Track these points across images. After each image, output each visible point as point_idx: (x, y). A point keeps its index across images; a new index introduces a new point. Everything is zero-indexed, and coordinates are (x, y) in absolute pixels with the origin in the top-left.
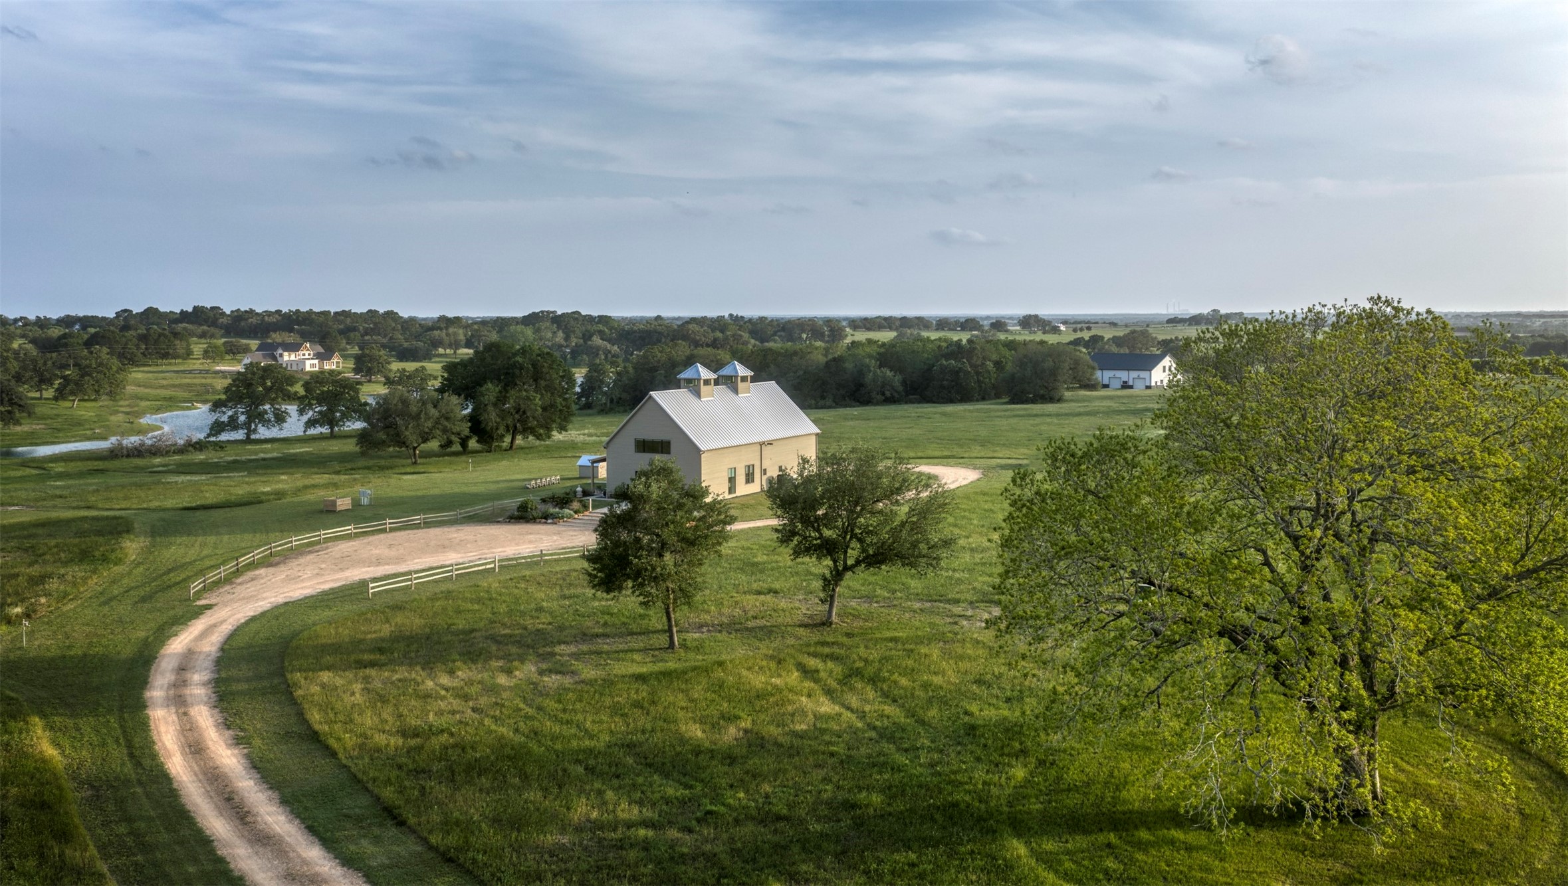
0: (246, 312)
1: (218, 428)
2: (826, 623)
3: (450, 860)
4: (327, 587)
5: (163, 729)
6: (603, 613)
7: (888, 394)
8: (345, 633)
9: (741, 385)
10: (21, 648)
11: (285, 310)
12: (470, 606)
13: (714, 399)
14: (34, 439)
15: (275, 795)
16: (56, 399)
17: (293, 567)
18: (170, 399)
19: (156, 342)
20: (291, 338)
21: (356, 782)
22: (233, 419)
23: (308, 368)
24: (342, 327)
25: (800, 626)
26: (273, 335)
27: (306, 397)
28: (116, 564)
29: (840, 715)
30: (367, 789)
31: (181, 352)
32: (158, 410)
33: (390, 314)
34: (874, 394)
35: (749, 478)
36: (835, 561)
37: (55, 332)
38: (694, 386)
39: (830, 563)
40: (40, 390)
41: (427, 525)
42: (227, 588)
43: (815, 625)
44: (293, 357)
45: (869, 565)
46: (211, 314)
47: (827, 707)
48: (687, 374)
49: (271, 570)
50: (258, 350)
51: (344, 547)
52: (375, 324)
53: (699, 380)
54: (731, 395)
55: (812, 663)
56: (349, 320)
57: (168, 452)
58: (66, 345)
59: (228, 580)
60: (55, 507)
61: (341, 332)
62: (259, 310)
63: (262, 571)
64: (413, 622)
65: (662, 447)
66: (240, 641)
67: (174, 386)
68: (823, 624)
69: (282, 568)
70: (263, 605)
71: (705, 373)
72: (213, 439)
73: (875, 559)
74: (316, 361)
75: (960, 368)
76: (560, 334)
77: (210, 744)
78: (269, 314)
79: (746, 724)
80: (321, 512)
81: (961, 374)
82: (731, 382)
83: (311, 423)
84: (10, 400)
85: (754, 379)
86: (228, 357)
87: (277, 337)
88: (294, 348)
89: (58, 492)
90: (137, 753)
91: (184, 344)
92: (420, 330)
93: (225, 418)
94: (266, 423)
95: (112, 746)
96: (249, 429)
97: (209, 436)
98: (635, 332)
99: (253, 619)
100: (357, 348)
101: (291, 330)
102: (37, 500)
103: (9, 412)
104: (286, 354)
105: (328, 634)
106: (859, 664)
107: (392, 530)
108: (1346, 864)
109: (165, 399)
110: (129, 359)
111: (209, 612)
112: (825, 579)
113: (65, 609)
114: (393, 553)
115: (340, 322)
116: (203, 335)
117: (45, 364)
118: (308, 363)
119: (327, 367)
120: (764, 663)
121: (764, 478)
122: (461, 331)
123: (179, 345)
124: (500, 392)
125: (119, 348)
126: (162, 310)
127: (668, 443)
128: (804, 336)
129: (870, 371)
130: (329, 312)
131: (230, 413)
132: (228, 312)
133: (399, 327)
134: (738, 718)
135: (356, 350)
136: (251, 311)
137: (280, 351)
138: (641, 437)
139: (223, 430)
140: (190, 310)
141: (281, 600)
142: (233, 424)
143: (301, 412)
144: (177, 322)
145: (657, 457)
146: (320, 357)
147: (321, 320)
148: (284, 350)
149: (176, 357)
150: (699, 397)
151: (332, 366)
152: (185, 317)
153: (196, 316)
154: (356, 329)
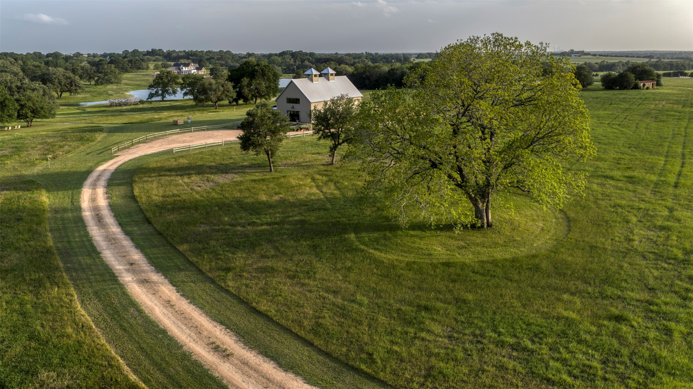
1: (151, 96)
2: (332, 164)
3: (160, 234)
4: (161, 150)
5: (85, 194)
6: (252, 160)
8: (159, 165)
9: (330, 77)
10: (48, 168)
11: (187, 50)
12: (207, 157)
13: (319, 83)
14: (85, 100)
15: (113, 214)
16: (95, 85)
17: (153, 144)
18: (139, 85)
19: (135, 63)
20: (186, 61)
21: (141, 211)
22: (157, 92)
24: (208, 57)
25: (321, 165)
27: (183, 84)
28: (91, 142)
29: (317, 193)
30: (143, 213)
31: (145, 67)
32: (134, 89)
33: (228, 52)
36: (335, 141)
37: (97, 59)
38: (310, 77)
40: (90, 82)
41: (208, 129)
42: (127, 150)
43: (327, 165)
44: (187, 69)
46: (158, 52)
47: (314, 191)
48: (308, 72)
49: (145, 144)
50: (173, 66)
51: (174, 137)
52: (221, 56)
53: (312, 75)
54: (327, 81)
55: (318, 177)
56: (211, 55)
57: (130, 105)
58: (101, 64)
59: (128, 148)
60: (81, 123)
61: (207, 59)
62: (177, 51)
63: (141, 145)
64: (184, 162)
65: (296, 101)
66: (122, 167)
67: (141, 80)
68: (330, 164)
69: (149, 144)
70: (136, 156)
71: (315, 72)
72: (150, 100)
74: (196, 71)
76: (292, 60)
77: (99, 199)
78: (181, 52)
79: (282, 195)
80: (172, 125)
82: (326, 76)
83: (185, 94)
84: (75, 85)
85: (336, 75)
86: (163, 69)
87: (182, 61)
88: (187, 65)
89: (84, 118)
90: (74, 201)
91: (146, 64)
92: (238, 58)
93: (154, 92)
94: (169, 94)
95: (67, 198)
96: (163, 96)
97: (148, 99)
99: (131, 160)
100: (212, 65)
101: (189, 59)
102: (75, 121)
103: (75, 89)
104: (184, 68)
105: (153, 165)
107: (194, 131)
108: (465, 243)
109: (137, 85)
110: (125, 70)
111: (116, 158)
112: (331, 148)
113: (68, 156)
114: (191, 139)
115: (208, 55)
116: (154, 60)
117: (91, 71)
118: (192, 71)
119: (198, 73)
120: (301, 176)
122: (254, 59)
123: (144, 64)
124: (249, 81)
125: (121, 65)
126: (140, 50)
127: (299, 100)
128: (393, 61)
131: (155, 90)
132: (165, 51)
133: (231, 57)
134: (280, 193)
135: (212, 67)
136: (174, 51)
137: (181, 67)
138: (289, 97)
139: (153, 96)
140: (150, 50)
141: (143, 154)
142: (156, 94)
143: (182, 89)
144: (145, 55)
145: (295, 105)
146: (197, 69)
147: (200, 54)
148: (184, 66)
149: (143, 69)
150: (312, 82)
151: (201, 72)
152: (148, 53)
153: (153, 53)
154: (213, 58)
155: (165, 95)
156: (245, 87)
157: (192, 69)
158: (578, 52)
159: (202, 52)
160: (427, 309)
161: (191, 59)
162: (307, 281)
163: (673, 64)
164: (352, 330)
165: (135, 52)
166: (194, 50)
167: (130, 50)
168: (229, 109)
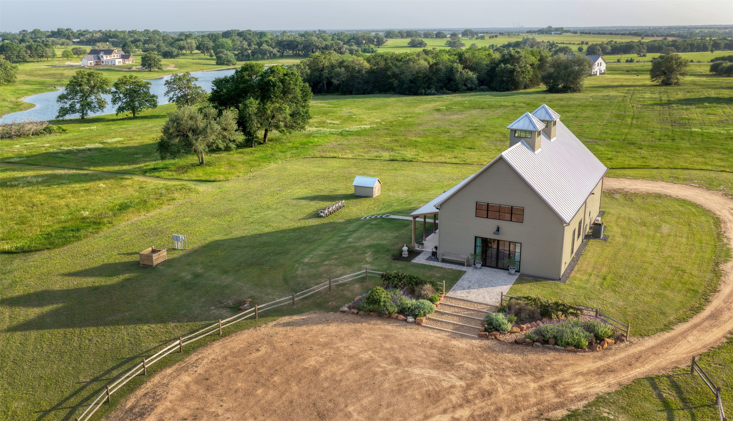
0: (84, 31)
1: (63, 111)
7: (469, 85)
11: (103, 30)
19: (36, 48)
20: (107, 47)
22: (72, 107)
23: (117, 64)
24: (132, 39)
26: (98, 44)
27: (116, 92)
31: (49, 54)
32: (34, 91)
34: (460, 86)
35: (579, 234)
44: (108, 58)
46: (67, 32)
50: (90, 53)
52: (149, 37)
56: (135, 35)
61: (133, 42)
62: (90, 30)
67: (46, 75)
71: (539, 125)
72: (61, 118)
74: (121, 60)
75: (514, 69)
78: (96, 32)
80: (138, 267)
81: (515, 74)
83: (121, 109)
86: (75, 56)
87: (100, 46)
88: (109, 52)
91: (51, 50)
92: (171, 40)
93: (67, 106)
94: (92, 109)
96: (83, 112)
97: (58, 117)
98: (284, 41)
100: (141, 50)
104: (104, 56)
110: (22, 60)
115: (131, 37)
116: (63, 44)
118: (117, 61)
119: (127, 63)
121: (584, 229)
122: (193, 41)
123: (49, 50)
124: (259, 104)
126: (42, 30)
127: (523, 210)
128: (364, 42)
129: (458, 71)
130: (126, 31)
131: (70, 103)
132: (75, 31)
133: (161, 38)
135: (140, 52)
137: (101, 54)
138: (484, 200)
139: (67, 113)
140: (56, 30)
142: (72, 109)
144: (49, 36)
146: (123, 57)
147: (122, 35)
148: (104, 54)
149: (47, 57)
151: (129, 62)
152: (54, 34)
153: (58, 34)
154: (139, 41)
155: (87, 111)
157: (116, 57)
158: (557, 29)
159: (123, 32)
161: (111, 42)
163: (694, 44)
165: (35, 32)
166: (113, 30)
167: (30, 30)
168: (231, 165)
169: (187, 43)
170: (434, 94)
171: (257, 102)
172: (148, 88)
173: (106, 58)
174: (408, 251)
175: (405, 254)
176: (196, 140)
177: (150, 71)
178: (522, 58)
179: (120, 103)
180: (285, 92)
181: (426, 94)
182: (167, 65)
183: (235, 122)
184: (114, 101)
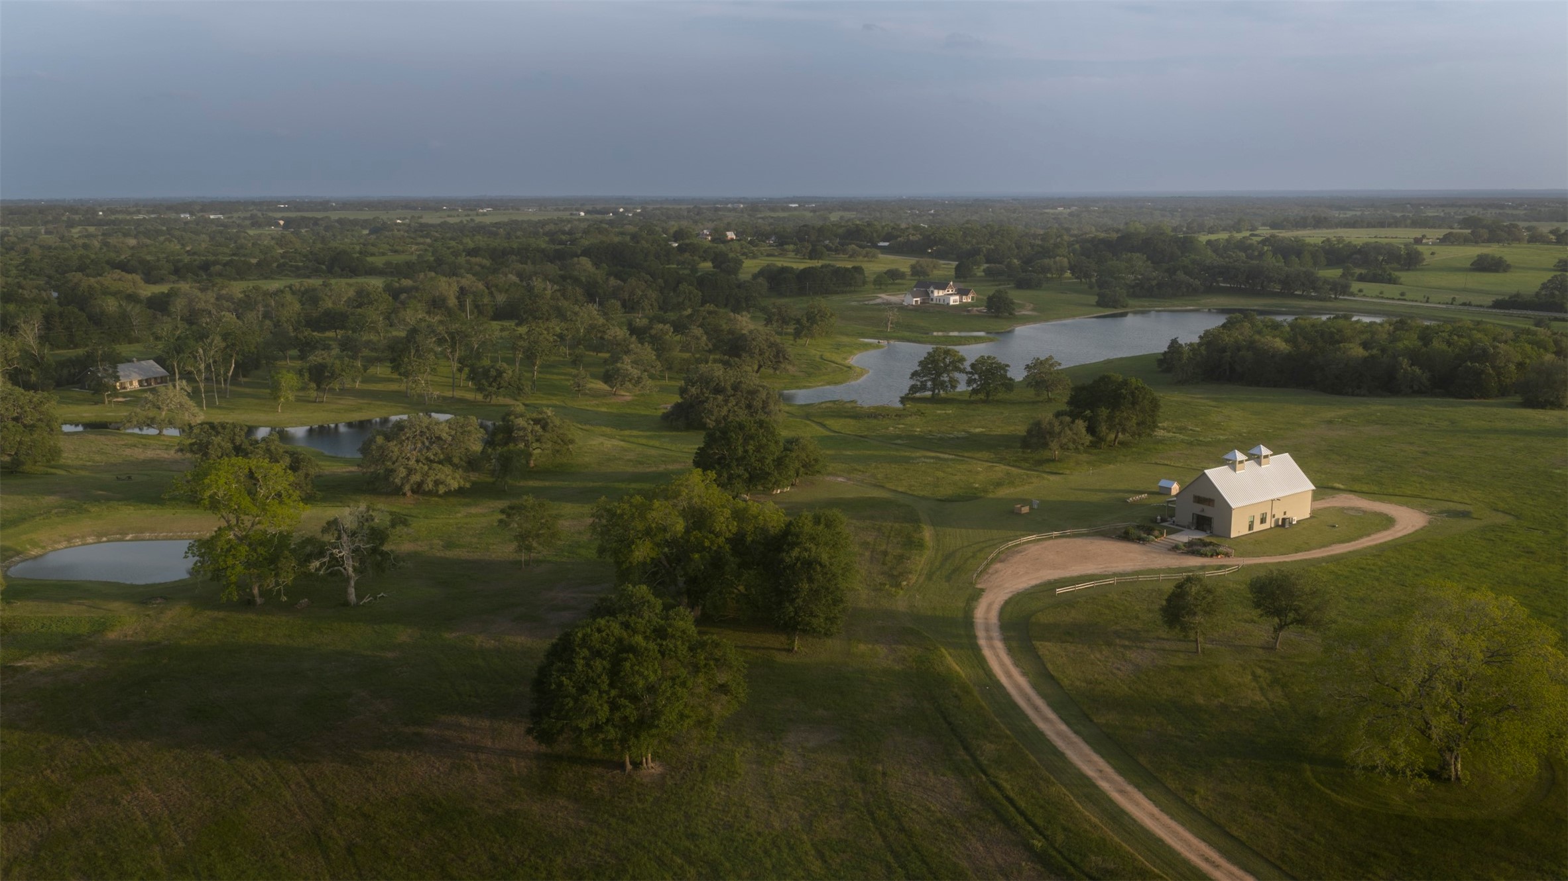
1: (915, 389)
2: (1274, 647)
4: (1033, 583)
9: (1263, 460)
13: (1245, 471)
14: (797, 383)
22: (924, 384)
23: (952, 303)
25: (1260, 648)
27: (971, 373)
28: (926, 549)
29: (1262, 701)
31: (860, 282)
35: (1263, 521)
36: (1280, 620)
38: (1233, 465)
39: (1278, 621)
41: (1074, 535)
42: (987, 576)
44: (941, 294)
45: (1298, 624)
47: (1258, 697)
48: (1229, 457)
49: (1003, 565)
53: (1235, 460)
54: (1257, 466)
55: (1259, 671)
59: (985, 571)
63: (998, 565)
65: (1209, 502)
66: (1005, 616)
68: (1272, 648)
70: (1008, 593)
71: (1240, 456)
72: (912, 395)
73: (1301, 621)
79: (1222, 700)
80: (1013, 513)
82: (1257, 459)
83: (974, 391)
88: (941, 287)
90: (987, 673)
93: (919, 383)
94: (944, 388)
95: (976, 667)
96: (934, 392)
97: (909, 394)
99: (1007, 602)
102: (848, 472)
103: (780, 362)
104: (935, 291)
106: (1280, 676)
107: (1055, 537)
110: (825, 290)
112: (1275, 628)
114: (1060, 559)
118: (952, 298)
119: (965, 301)
120: (1237, 669)
121: (1273, 520)
123: (859, 278)
125: (819, 281)
127: (1211, 499)
131: (922, 380)
134: (1219, 697)
137: (932, 289)
138: (1198, 494)
139: (918, 390)
142: (923, 388)
145: (1206, 507)
146: (961, 293)
148: (936, 288)
150: (1235, 470)
151: (968, 301)
155: (939, 391)
156: (1103, 424)
157: (950, 292)
160: (1375, 855)
162: (1268, 814)
164: (1312, 863)
168: (1078, 463)
169: (1055, 263)
170: (1364, 396)
171: (1108, 411)
172: (1006, 371)
173: (937, 293)
174: (1161, 519)
175: (1159, 521)
176: (1052, 441)
177: (997, 317)
178: (1500, 355)
179: (975, 386)
180: (1134, 403)
181: (1353, 395)
182: (1022, 307)
183: (1085, 429)
184: (969, 382)
